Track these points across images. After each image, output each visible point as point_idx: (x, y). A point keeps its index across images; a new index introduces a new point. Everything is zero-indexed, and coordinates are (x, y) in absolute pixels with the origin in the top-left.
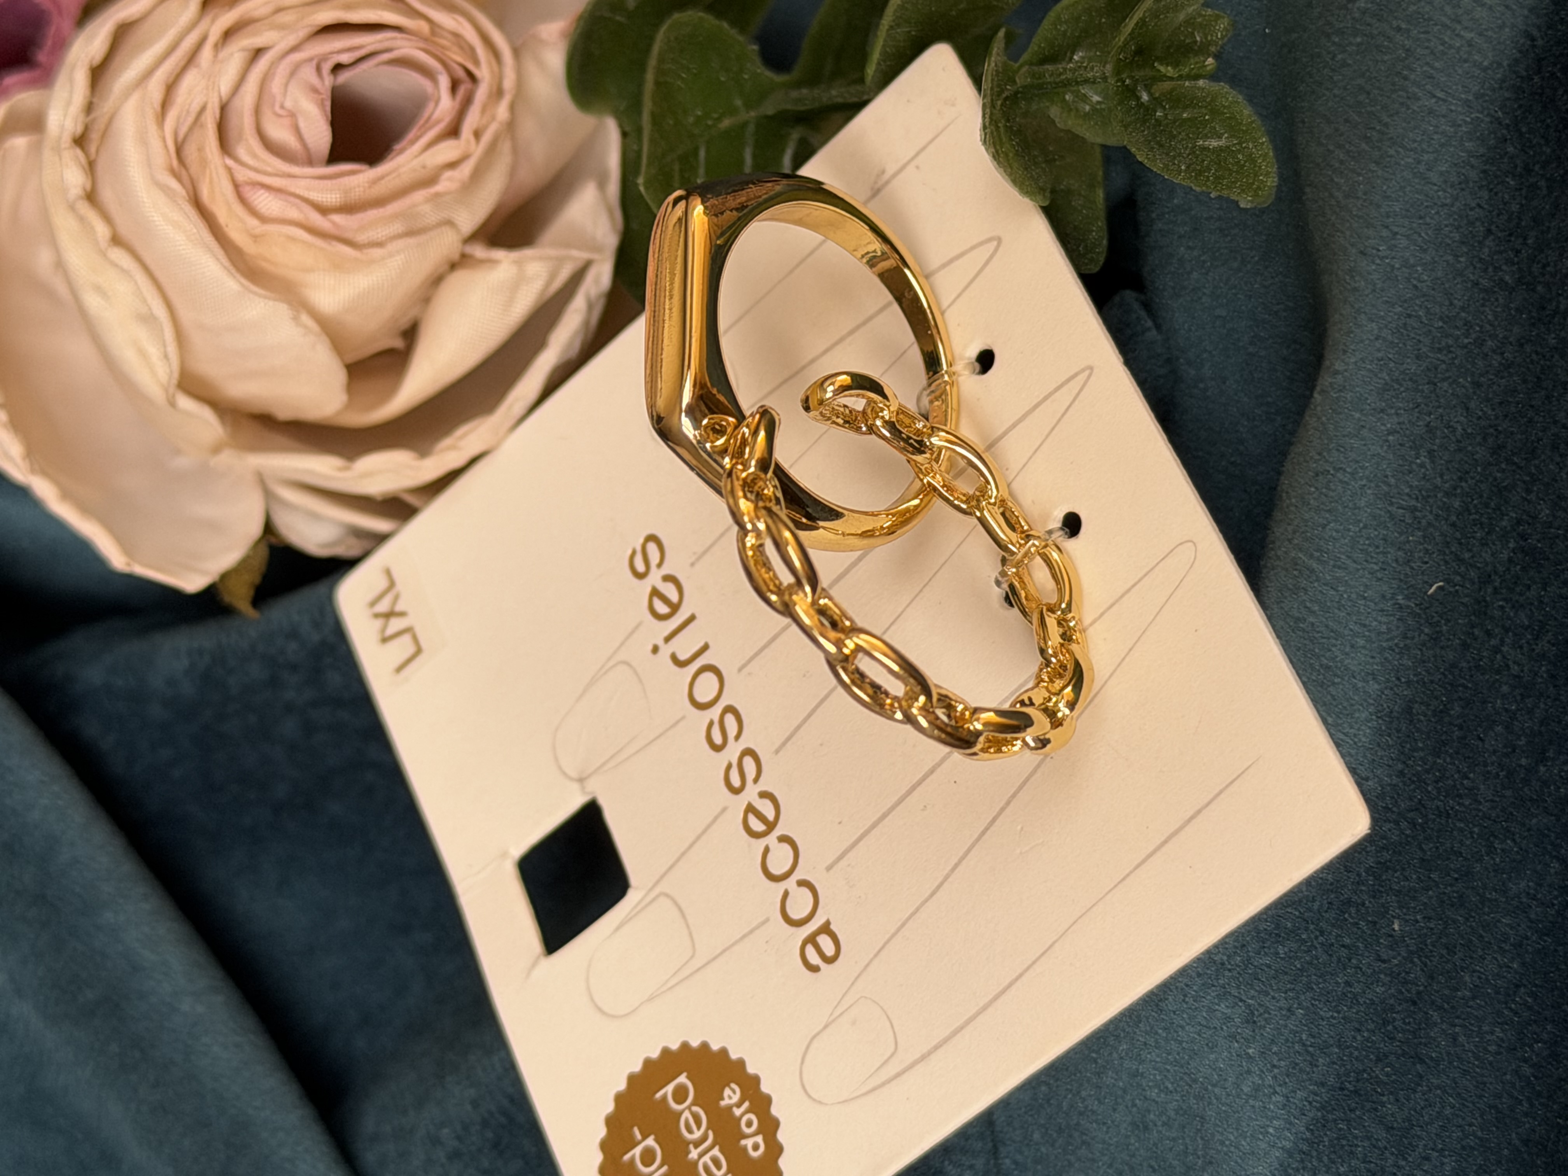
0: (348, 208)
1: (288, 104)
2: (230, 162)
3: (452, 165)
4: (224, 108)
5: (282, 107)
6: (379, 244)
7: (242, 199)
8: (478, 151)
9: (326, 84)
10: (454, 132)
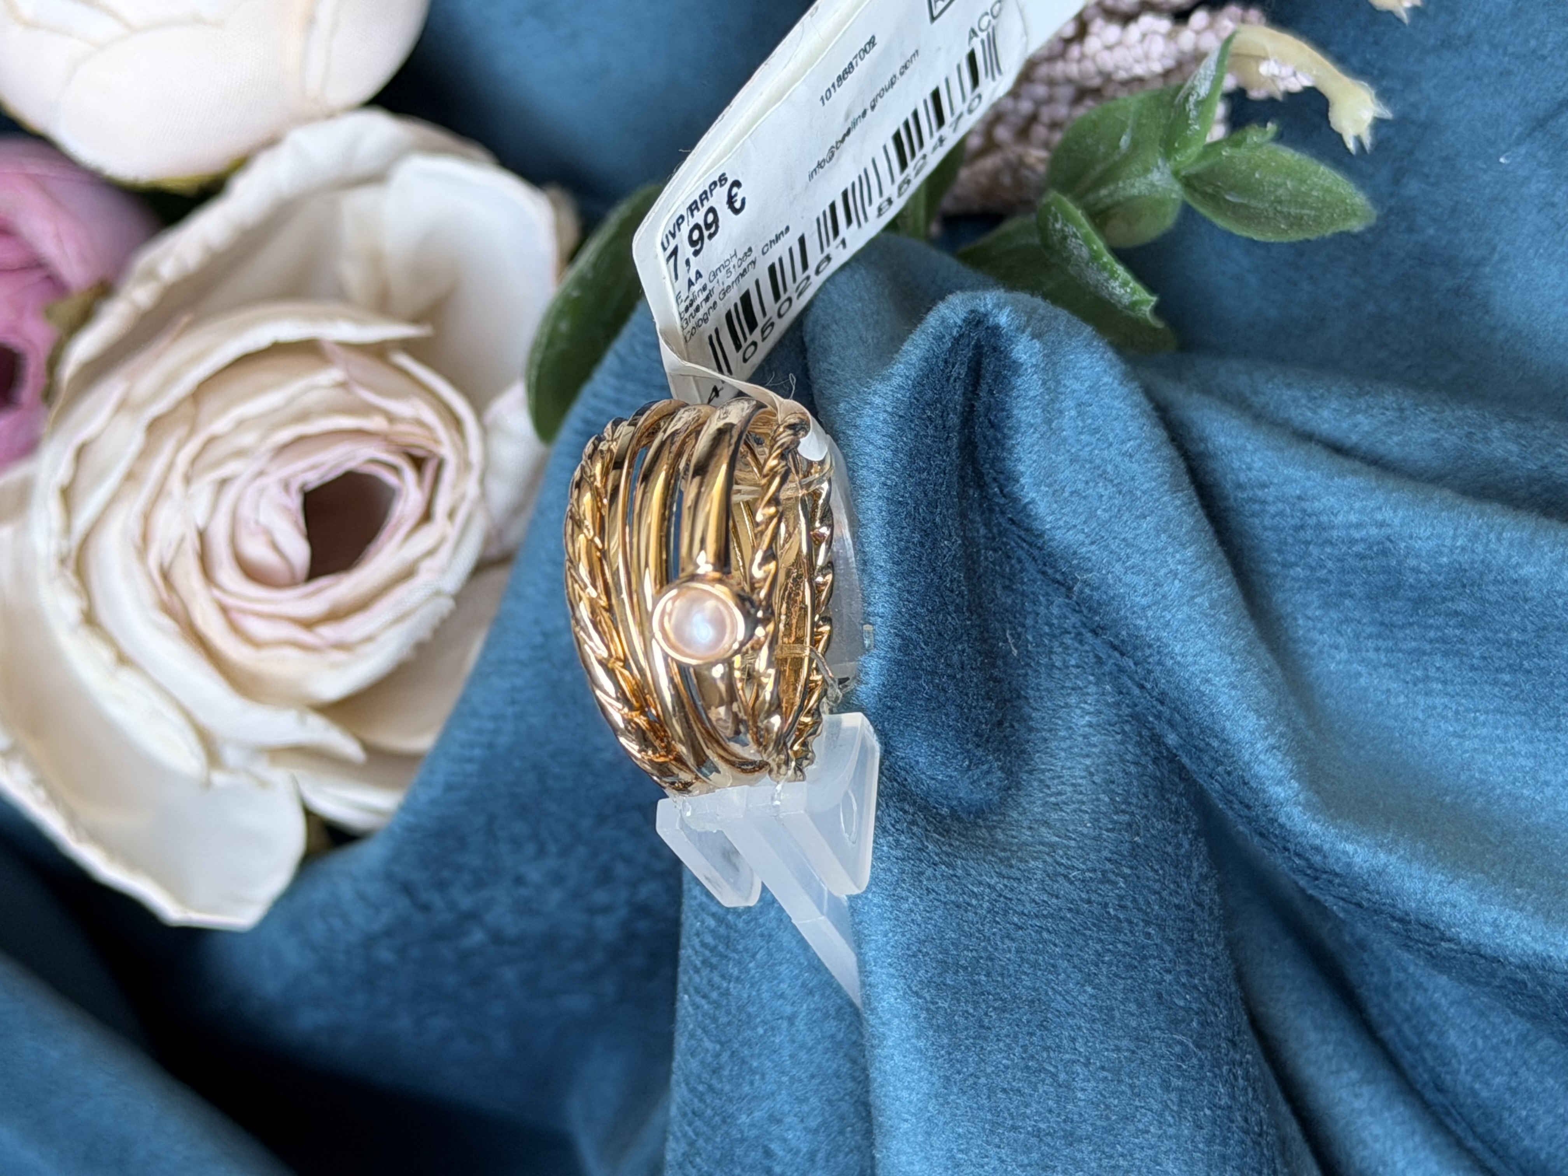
0: (336, 615)
1: (263, 519)
2: (217, 593)
3: (431, 553)
4: (202, 535)
5: (257, 522)
6: (369, 639)
7: (235, 629)
8: (452, 532)
9: (295, 502)
10: (427, 516)
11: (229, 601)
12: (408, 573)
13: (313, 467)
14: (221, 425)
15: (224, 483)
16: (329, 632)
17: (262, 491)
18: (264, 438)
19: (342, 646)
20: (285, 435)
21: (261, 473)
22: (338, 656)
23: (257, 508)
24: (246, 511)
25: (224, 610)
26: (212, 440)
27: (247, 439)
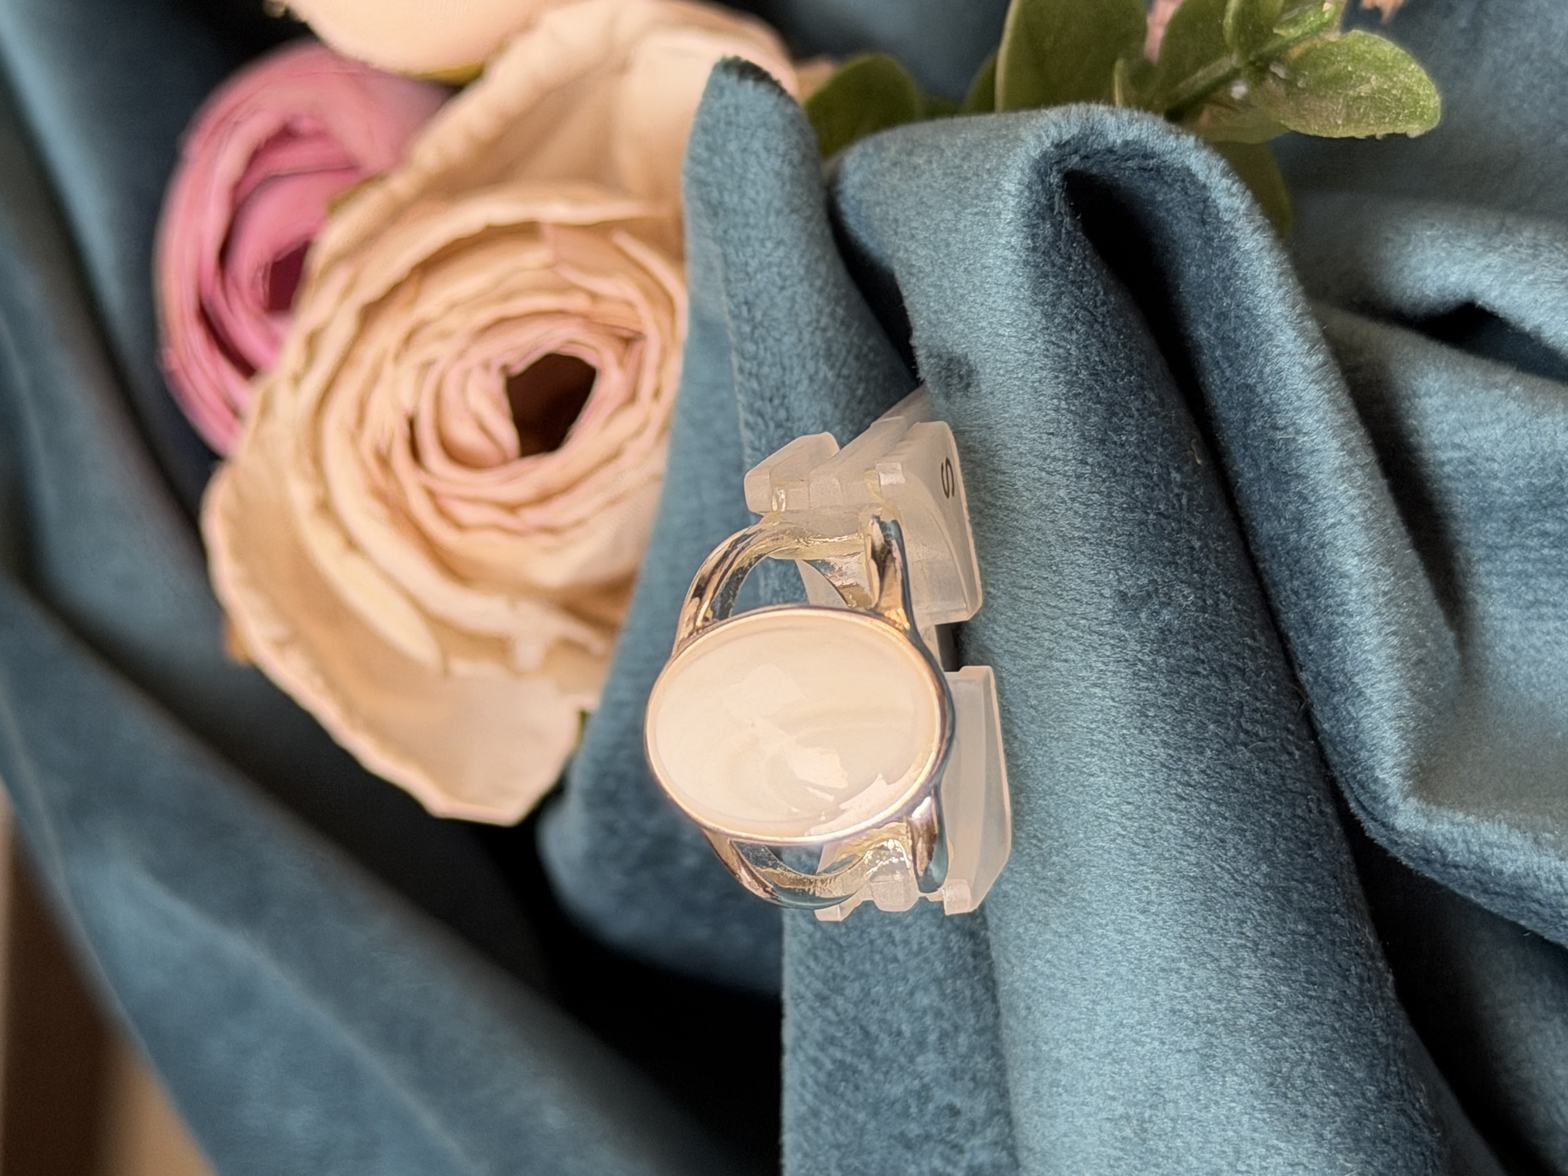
0: (541, 500)
2: (424, 477)
3: (635, 435)
4: (411, 422)
5: (465, 408)
6: (580, 523)
7: (442, 512)
8: (660, 411)
9: (497, 384)
10: (632, 398)
11: (437, 486)
12: (614, 456)
13: (512, 349)
14: (428, 310)
15: (428, 366)
16: (533, 516)
17: (467, 374)
18: (465, 319)
19: (551, 530)
20: (485, 316)
21: (461, 354)
22: (546, 540)
23: (463, 390)
24: (451, 393)
25: (431, 494)
26: (419, 326)
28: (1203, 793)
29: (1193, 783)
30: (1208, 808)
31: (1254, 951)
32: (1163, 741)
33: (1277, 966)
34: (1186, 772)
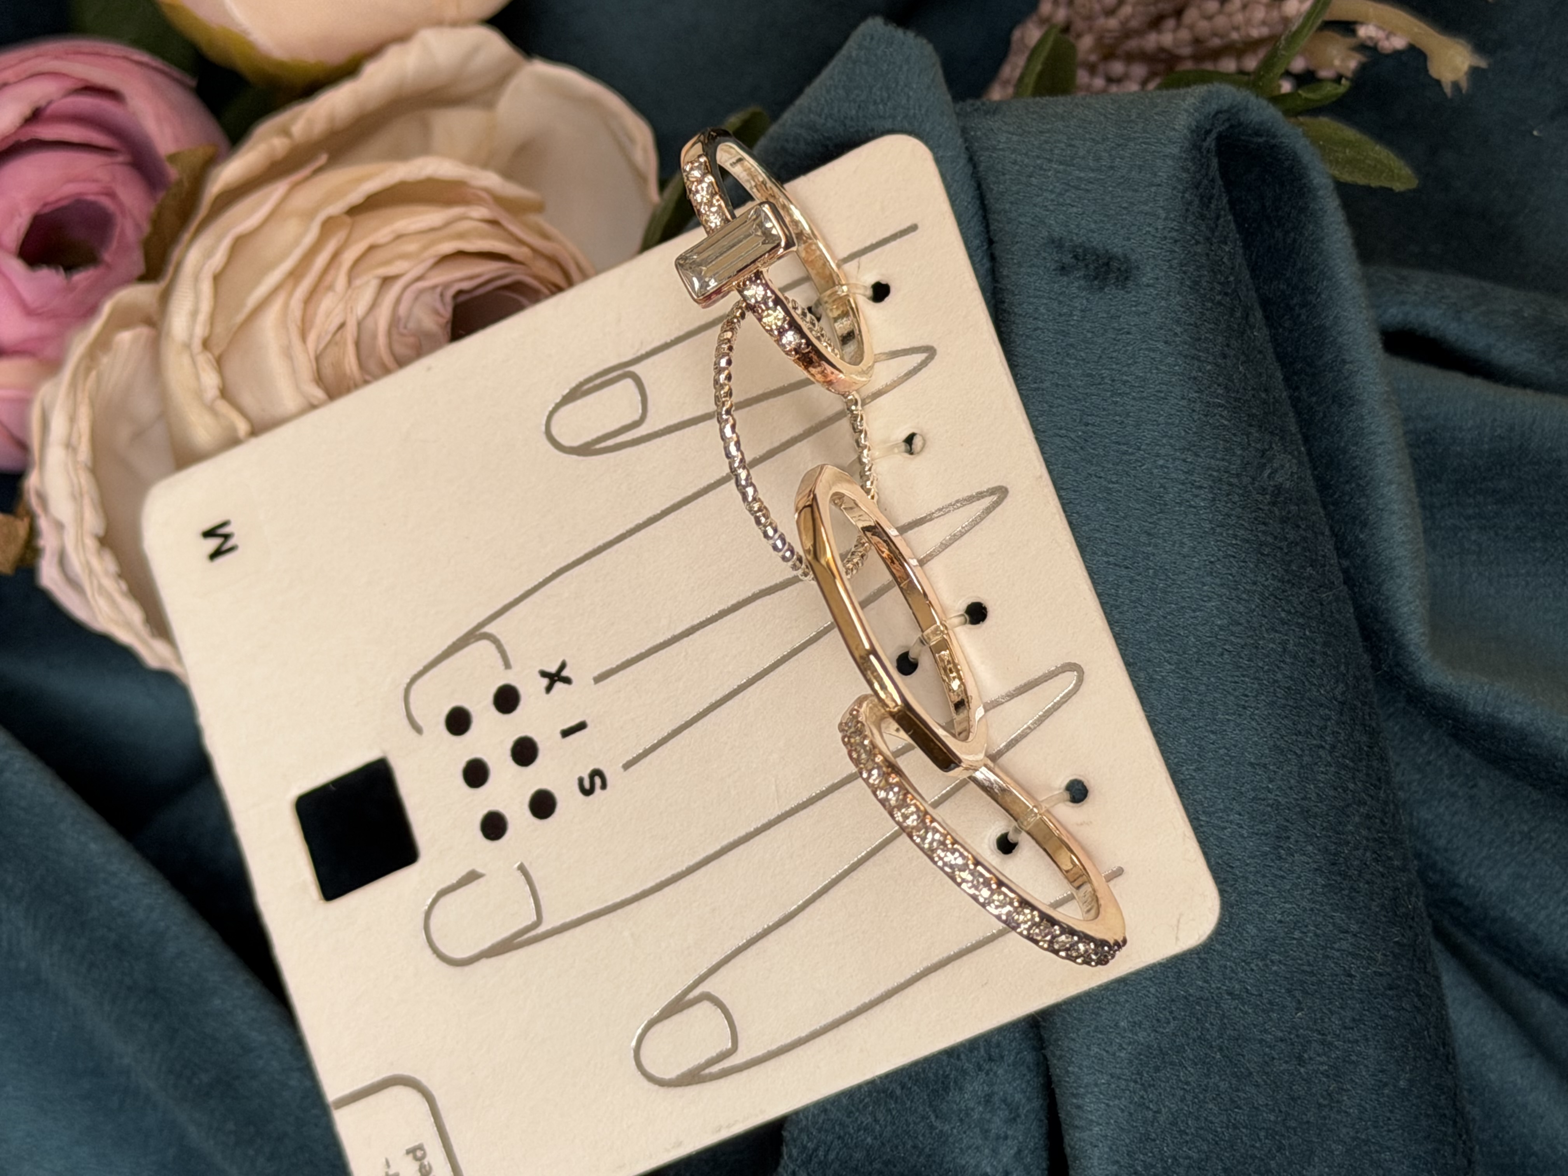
13: (471, 278)
14: (383, 235)
15: (386, 281)
18: (425, 248)
20: (448, 247)
26: (372, 248)
27: (411, 247)
28: (1301, 621)
29: (1293, 611)
30: (1305, 634)
31: (1330, 752)
32: (1273, 575)
33: (1347, 766)
34: (1289, 602)
